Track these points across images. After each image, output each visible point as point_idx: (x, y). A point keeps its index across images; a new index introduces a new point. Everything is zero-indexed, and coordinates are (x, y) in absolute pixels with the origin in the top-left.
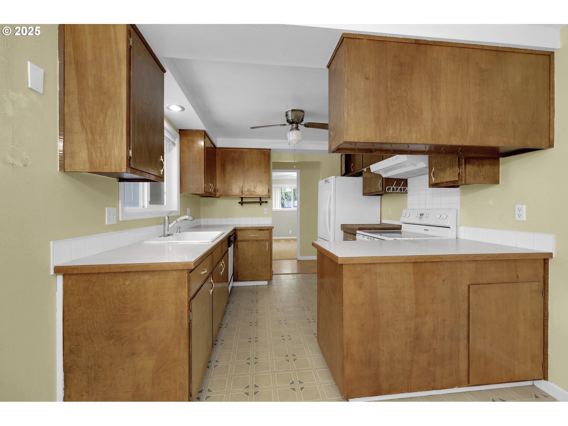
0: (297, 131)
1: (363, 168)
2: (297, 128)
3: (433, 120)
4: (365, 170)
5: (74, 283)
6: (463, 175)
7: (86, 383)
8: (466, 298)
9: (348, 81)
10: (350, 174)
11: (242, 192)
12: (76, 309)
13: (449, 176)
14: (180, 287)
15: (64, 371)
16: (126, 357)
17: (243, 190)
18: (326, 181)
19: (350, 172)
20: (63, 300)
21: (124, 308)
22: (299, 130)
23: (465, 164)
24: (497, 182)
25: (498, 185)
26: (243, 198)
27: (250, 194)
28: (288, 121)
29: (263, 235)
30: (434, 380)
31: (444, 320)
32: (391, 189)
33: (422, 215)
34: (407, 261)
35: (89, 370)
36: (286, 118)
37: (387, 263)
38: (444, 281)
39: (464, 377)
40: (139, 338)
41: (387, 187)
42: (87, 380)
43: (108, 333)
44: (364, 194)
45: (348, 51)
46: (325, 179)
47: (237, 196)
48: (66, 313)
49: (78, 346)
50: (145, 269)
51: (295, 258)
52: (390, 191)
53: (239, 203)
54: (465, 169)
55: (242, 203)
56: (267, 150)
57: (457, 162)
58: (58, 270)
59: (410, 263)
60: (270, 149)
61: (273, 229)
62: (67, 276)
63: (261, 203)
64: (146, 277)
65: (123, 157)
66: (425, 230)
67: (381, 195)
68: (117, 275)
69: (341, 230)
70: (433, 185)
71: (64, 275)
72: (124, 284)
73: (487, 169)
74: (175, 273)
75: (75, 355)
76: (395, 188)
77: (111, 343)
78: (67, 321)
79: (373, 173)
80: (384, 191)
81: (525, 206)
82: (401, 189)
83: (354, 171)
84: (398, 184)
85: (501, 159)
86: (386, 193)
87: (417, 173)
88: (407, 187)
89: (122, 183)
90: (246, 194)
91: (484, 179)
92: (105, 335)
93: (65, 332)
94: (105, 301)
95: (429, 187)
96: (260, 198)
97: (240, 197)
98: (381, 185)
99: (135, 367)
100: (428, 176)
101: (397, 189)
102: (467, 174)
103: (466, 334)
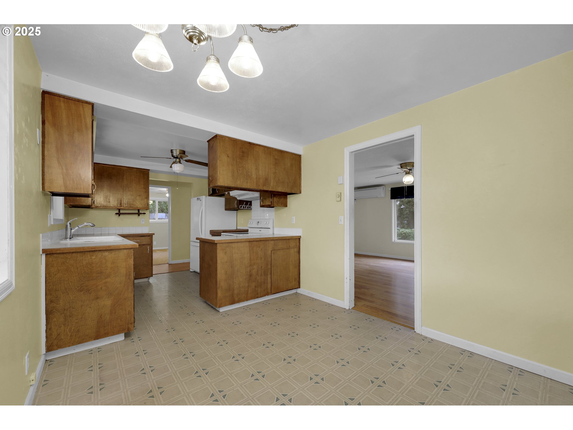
0: (180, 164)
1: (225, 192)
2: (180, 162)
3: (256, 178)
4: (227, 193)
5: (53, 260)
6: (273, 202)
7: (63, 319)
8: (270, 256)
9: (219, 156)
10: (216, 195)
11: (121, 204)
12: (56, 275)
13: (268, 203)
14: (128, 258)
15: (46, 314)
16: (92, 300)
17: (121, 203)
18: (198, 199)
19: (216, 193)
20: (45, 270)
21: (91, 272)
22: (181, 163)
23: (273, 197)
24: (287, 206)
25: (287, 208)
26: (121, 210)
27: (129, 206)
28: (173, 156)
29: (145, 241)
30: (258, 294)
31: (262, 267)
32: (243, 207)
33: (258, 222)
34: (246, 241)
35: (66, 311)
36: (171, 154)
37: (238, 242)
38: (261, 249)
39: (269, 291)
40: (101, 289)
41: (240, 206)
42: (64, 317)
43: (79, 288)
44: (226, 209)
45: (219, 143)
46: (198, 197)
47: (115, 208)
48: (48, 278)
49: (57, 298)
50: (108, 248)
51: (167, 262)
52: (241, 208)
53: (116, 214)
54: (273, 199)
55: (119, 214)
56: (146, 170)
57: (270, 196)
58: (44, 251)
59: (247, 242)
60: (149, 170)
61: (153, 235)
62: (49, 256)
63: (139, 214)
64: (106, 254)
65: (89, 185)
66: (260, 231)
67: (237, 210)
68: (86, 253)
69: (210, 234)
70: (262, 206)
71: (46, 255)
72: (91, 258)
73: (282, 199)
74: (125, 251)
75: (55, 303)
76: (245, 206)
77: (82, 293)
78: (49, 283)
79: (232, 196)
80: (238, 208)
81: (294, 217)
82: (248, 207)
83: (218, 193)
84: (246, 204)
85: (288, 196)
86: (239, 209)
87: (255, 199)
88: (251, 206)
89: (54, 197)
90: (124, 206)
91: (281, 204)
92: (78, 289)
93: (47, 290)
94: (78, 269)
95: (260, 207)
96: (139, 210)
97: (117, 209)
98: (237, 204)
99: (99, 306)
100: (259, 200)
101: (246, 207)
102: (274, 202)
103: (270, 272)
